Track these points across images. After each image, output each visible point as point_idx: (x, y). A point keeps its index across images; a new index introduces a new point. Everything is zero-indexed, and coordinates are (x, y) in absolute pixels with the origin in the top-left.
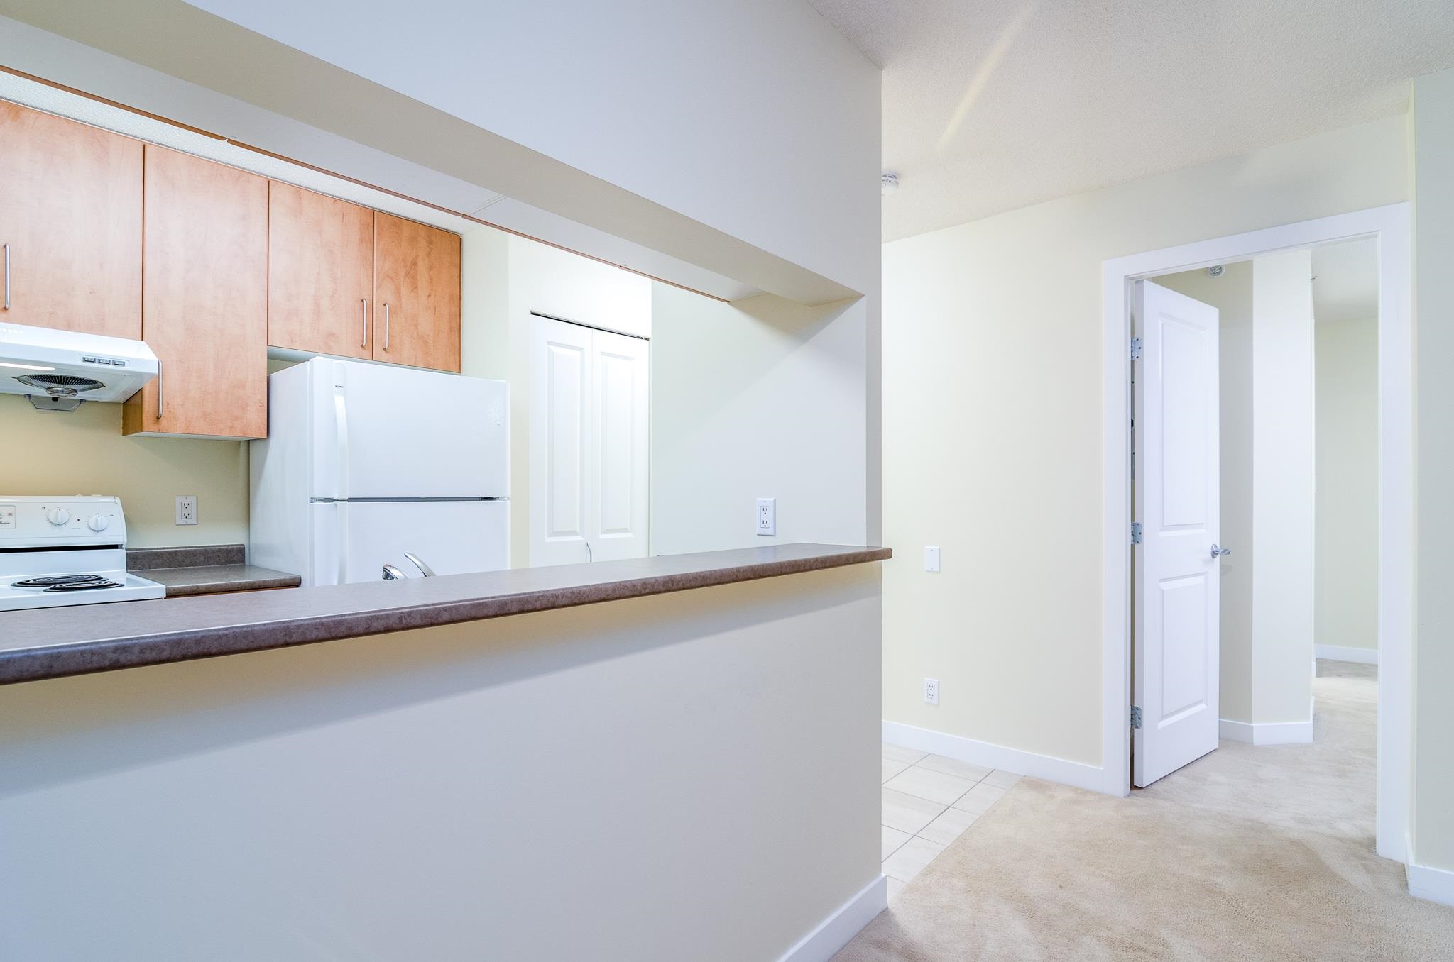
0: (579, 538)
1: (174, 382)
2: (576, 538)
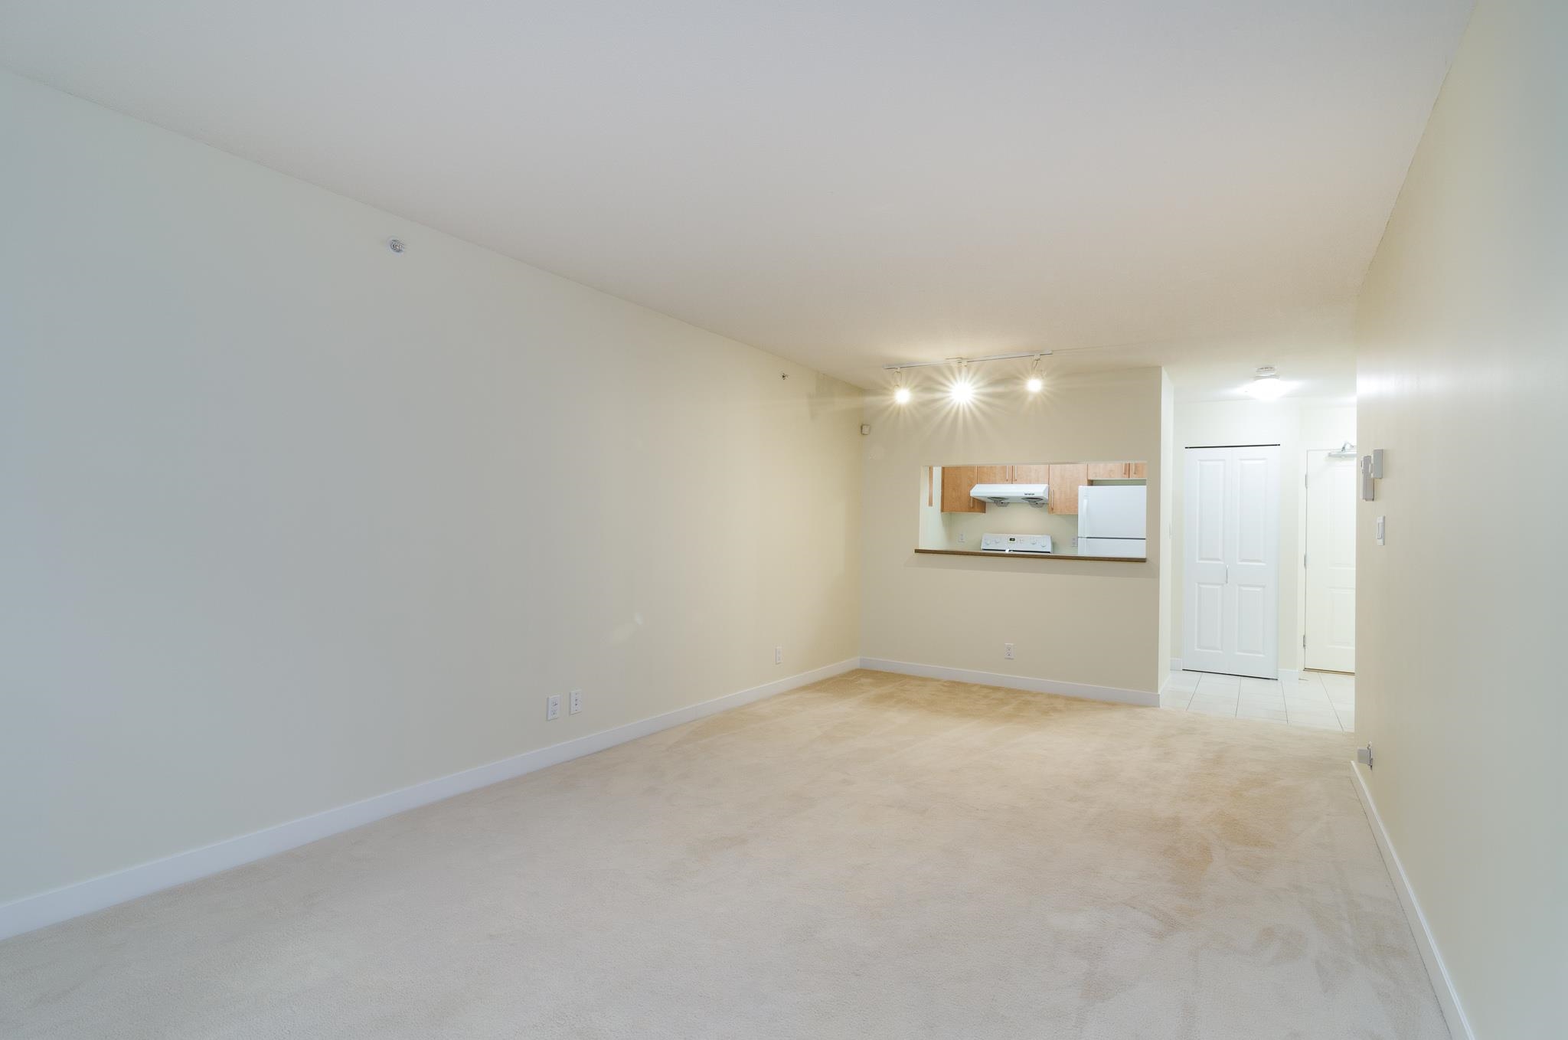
0: (1222, 562)
1: (1057, 496)
2: (1219, 562)
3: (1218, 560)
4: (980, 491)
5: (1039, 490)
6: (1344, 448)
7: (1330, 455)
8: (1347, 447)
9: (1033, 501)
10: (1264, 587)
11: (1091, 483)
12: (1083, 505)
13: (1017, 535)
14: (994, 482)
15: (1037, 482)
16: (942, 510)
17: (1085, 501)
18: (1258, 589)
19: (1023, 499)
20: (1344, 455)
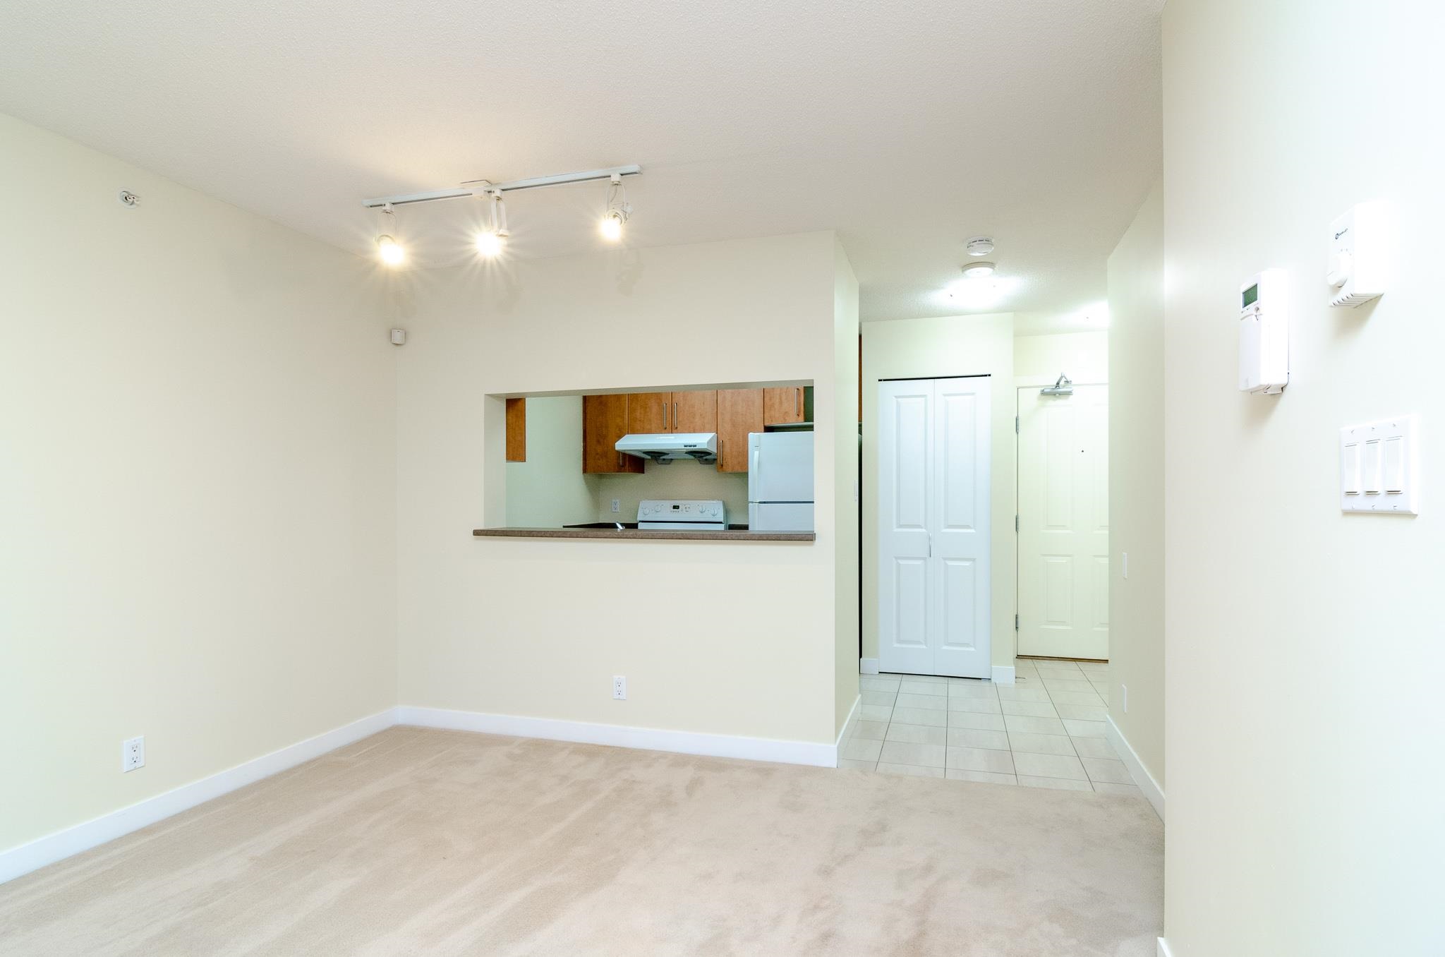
0: (924, 530)
1: (727, 449)
2: (920, 530)
3: (919, 526)
4: (630, 443)
5: (702, 440)
6: (1058, 384)
7: (1043, 393)
8: (1062, 383)
9: (700, 456)
10: (974, 560)
11: (769, 429)
12: (754, 456)
13: (683, 502)
14: (649, 432)
15: (702, 430)
16: (585, 471)
17: (756, 453)
18: (967, 564)
19: (686, 453)
20: (1058, 393)
